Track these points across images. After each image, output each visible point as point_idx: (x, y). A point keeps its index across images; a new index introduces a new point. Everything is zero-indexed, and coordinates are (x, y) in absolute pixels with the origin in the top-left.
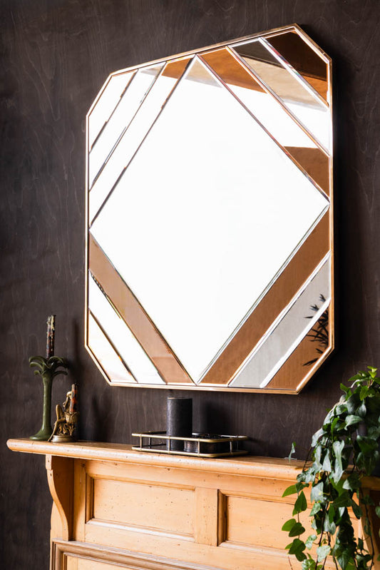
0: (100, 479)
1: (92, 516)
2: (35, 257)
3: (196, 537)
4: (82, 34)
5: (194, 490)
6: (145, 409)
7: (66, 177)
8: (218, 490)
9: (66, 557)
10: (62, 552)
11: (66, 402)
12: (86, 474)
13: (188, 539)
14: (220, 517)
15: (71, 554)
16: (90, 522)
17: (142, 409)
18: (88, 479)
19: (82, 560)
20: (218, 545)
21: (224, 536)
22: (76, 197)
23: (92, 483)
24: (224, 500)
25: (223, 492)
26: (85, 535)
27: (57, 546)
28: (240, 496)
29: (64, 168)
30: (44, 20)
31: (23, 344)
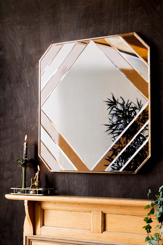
0: (47, 209)
1: (43, 225)
2: (13, 118)
3: (92, 230)
4: (36, 27)
5: (91, 212)
6: (66, 181)
7: (28, 85)
8: (102, 211)
9: (31, 242)
10: (29, 240)
11: (35, 178)
12: (41, 208)
13: (89, 231)
14: (103, 222)
15: (34, 241)
16: (43, 227)
17: (65, 181)
18: (42, 210)
19: (39, 243)
20: (102, 233)
21: (104, 229)
22: (33, 94)
23: (43, 211)
24: (104, 215)
25: (104, 212)
26: (41, 232)
27: (27, 237)
28: (111, 214)
29: (28, 82)
30: (18, 20)
31: (7, 155)
